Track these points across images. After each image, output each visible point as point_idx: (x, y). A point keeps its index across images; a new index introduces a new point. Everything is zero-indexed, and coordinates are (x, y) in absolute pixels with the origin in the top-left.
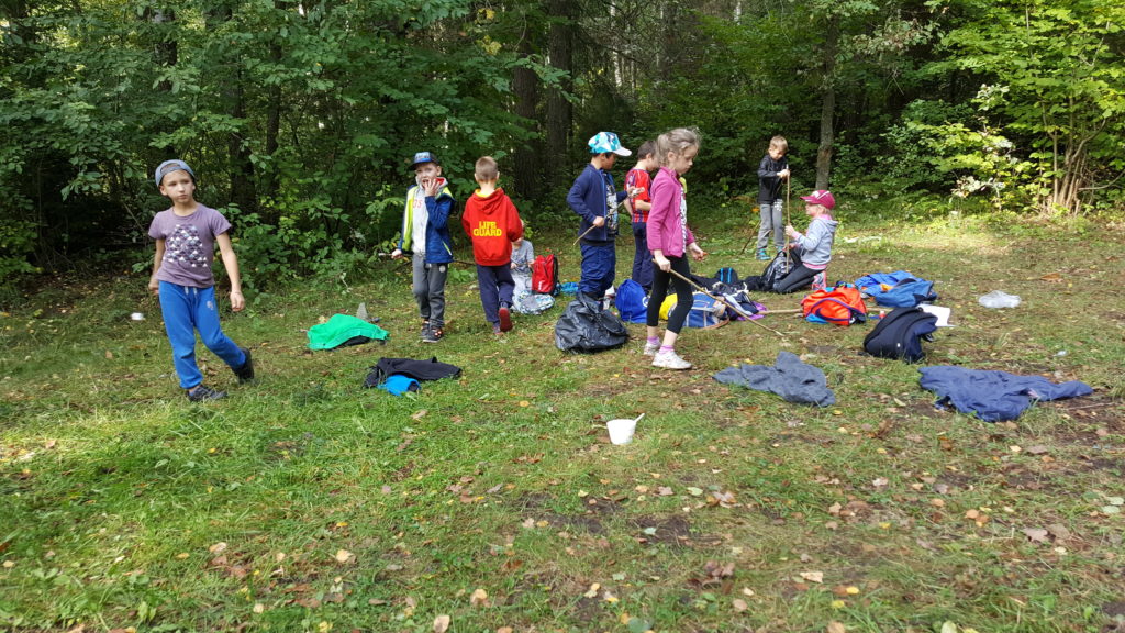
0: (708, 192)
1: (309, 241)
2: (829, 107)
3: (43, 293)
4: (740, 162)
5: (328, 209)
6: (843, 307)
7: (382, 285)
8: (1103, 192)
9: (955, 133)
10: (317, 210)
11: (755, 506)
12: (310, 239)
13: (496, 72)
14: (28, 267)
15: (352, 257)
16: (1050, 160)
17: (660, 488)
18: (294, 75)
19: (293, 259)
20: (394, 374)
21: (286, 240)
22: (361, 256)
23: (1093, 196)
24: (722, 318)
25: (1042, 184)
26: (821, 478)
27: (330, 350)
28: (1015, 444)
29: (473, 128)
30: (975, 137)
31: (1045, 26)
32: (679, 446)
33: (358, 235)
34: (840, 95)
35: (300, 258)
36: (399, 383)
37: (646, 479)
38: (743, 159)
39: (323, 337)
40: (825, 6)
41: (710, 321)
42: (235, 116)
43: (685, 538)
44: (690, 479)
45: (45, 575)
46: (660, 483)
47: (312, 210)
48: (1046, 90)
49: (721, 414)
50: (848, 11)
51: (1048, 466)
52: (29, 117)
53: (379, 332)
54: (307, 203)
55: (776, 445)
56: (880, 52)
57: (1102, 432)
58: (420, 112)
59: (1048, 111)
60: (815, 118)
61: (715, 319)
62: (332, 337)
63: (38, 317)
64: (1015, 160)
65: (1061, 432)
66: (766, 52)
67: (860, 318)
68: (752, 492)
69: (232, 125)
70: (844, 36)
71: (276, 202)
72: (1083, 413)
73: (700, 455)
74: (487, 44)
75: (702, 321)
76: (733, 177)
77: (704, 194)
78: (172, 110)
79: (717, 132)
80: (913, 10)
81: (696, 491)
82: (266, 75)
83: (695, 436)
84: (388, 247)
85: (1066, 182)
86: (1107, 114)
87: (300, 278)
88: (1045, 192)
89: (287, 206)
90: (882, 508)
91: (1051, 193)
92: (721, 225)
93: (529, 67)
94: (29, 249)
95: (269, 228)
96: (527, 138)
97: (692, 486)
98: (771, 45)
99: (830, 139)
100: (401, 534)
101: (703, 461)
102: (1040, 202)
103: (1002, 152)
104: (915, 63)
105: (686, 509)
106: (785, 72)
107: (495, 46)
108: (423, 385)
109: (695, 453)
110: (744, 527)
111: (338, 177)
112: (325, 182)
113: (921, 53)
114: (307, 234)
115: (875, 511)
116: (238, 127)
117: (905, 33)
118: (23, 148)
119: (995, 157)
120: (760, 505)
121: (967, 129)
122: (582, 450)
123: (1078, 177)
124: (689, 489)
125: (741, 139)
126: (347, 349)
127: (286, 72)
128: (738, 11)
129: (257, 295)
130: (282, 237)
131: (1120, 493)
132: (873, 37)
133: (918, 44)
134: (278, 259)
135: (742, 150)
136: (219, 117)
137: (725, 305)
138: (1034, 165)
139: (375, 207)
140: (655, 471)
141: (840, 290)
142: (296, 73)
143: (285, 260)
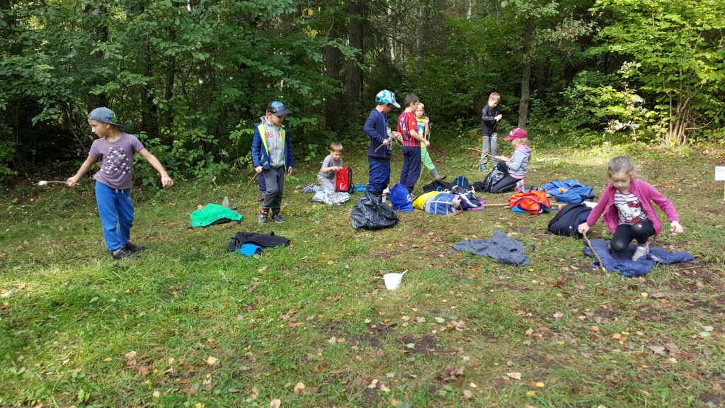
0: (450, 128)
1: (192, 156)
2: (527, 75)
3: (18, 188)
4: (470, 108)
5: (205, 136)
6: (535, 202)
7: (239, 185)
8: (701, 131)
9: (607, 93)
10: (198, 136)
11: (478, 330)
12: (193, 155)
13: (315, 49)
14: (9, 171)
15: (220, 167)
16: (668, 110)
17: (418, 318)
18: (184, 50)
19: (181, 168)
20: (246, 243)
21: (177, 155)
22: (226, 166)
23: (695, 133)
24: (458, 209)
25: (662, 125)
26: (521, 312)
27: (205, 227)
28: (644, 291)
29: (299, 84)
30: (620, 95)
31: (665, 25)
32: (430, 291)
33: (224, 153)
34: (534, 67)
35: (186, 167)
36: (250, 249)
37: (408, 312)
38: (472, 107)
39: (201, 218)
40: (525, 10)
41: (450, 211)
42: (145, 75)
43: (433, 350)
44: (436, 312)
45: (17, 371)
46: (417, 314)
47: (194, 136)
48: (665, 66)
49: (457, 270)
50: (539, 13)
51: (665, 306)
52: (10, 74)
53: (237, 215)
54: (191, 131)
55: (492, 291)
56: (559, 40)
57: (700, 284)
58: (265, 74)
59: (666, 79)
60: (517, 82)
61: (453, 209)
62: (206, 219)
63: (15, 204)
64: (645, 110)
65: (673, 284)
66: (487, 39)
67: (547, 210)
68: (476, 321)
69: (143, 80)
70: (537, 30)
71: (171, 131)
72: (688, 272)
73: (443, 297)
74: (309, 31)
75: (445, 211)
76: (465, 118)
77: (447, 129)
78: (105, 71)
79: (455, 90)
80: (581, 14)
81: (440, 320)
82: (166, 49)
83: (440, 284)
84: (243, 161)
85: (677, 124)
86: (704, 82)
87: (186, 180)
88: (664, 130)
89: (178, 134)
90: (559, 332)
91: (668, 131)
92: (458, 149)
93: (335, 46)
94: (10, 159)
95: (166, 147)
96: (334, 92)
97: (438, 317)
98: (490, 34)
99: (527, 95)
100: (249, 347)
101: (445, 301)
102: (661, 137)
103: (636, 105)
104: (582, 48)
105: (434, 332)
106: (499, 52)
107: (314, 33)
108: (265, 250)
109: (440, 296)
110: (471, 343)
111: (211, 115)
112: (203, 118)
113: (586, 41)
114: (191, 152)
115: (555, 334)
116: (146, 82)
117: (575, 28)
118: (7, 94)
119: (632, 108)
120: (482, 329)
121: (614, 90)
122: (367, 293)
123: (685, 121)
124: (436, 318)
125: (471, 95)
126: (216, 226)
127: (179, 48)
128: (469, 13)
129: (158, 191)
130: (175, 154)
131: (711, 323)
132: (555, 30)
133: (584, 35)
134: (172, 167)
135: (472, 101)
136: (135, 76)
137: (460, 200)
138: (657, 113)
139: (235, 135)
140: (414, 307)
141: (533, 192)
142: (185, 48)
143: (177, 168)
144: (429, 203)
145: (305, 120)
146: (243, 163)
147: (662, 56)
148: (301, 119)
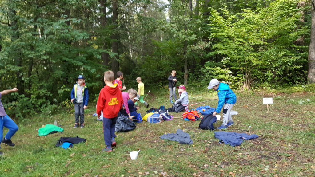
1: (40, 102)
2: (186, 63)
5: (46, 93)
6: (193, 116)
7: (62, 115)
8: (256, 84)
9: (218, 70)
10: (43, 93)
12: (40, 101)
13: (97, 53)
15: (53, 107)
16: (242, 76)
17: (146, 172)
18: (37, 55)
19: (35, 108)
20: (65, 142)
21: (33, 102)
22: (56, 106)
23: (254, 85)
24: (162, 120)
25: (241, 82)
26: (190, 166)
27: (45, 136)
28: (240, 152)
29: (90, 68)
30: (223, 71)
31: (238, 43)
32: (151, 159)
33: (55, 100)
34: (189, 60)
35: (37, 108)
36: (66, 145)
37: (141, 170)
38: (165, 76)
39: (43, 131)
40: (183, 38)
41: (158, 121)
42: (18, 66)
44: (154, 169)
46: (146, 171)
47: (41, 93)
48: (239, 59)
49: (162, 148)
50: (189, 39)
51: (249, 158)
53: (60, 129)
54: (40, 91)
55: (178, 157)
56: (198, 49)
57: (262, 148)
58: (74, 64)
59: (240, 64)
60: (183, 66)
61: (160, 120)
62: (46, 131)
64: (233, 76)
65: (252, 148)
66: (169, 49)
67: (198, 119)
68: (171, 171)
69: (17, 68)
70: (188, 45)
71: (30, 91)
72: (257, 143)
73: (157, 161)
74: (94, 46)
75: (156, 121)
76: (163, 81)
77: (156, 85)
79: (158, 69)
80: (205, 39)
81: (156, 172)
82: (29, 54)
83: (155, 155)
84: (64, 103)
85: (247, 81)
86: (254, 65)
87: (37, 114)
88: (242, 84)
89: (34, 92)
90: (207, 173)
91: (243, 84)
92: (160, 94)
93: (106, 52)
95: (27, 98)
97: (155, 171)
98: (170, 47)
99: (187, 71)
101: (158, 163)
102: (241, 87)
103: (230, 74)
104: (207, 52)
106: (174, 54)
107: (97, 47)
108: (74, 145)
109: (155, 161)
111: (49, 83)
112: (45, 85)
113: (208, 50)
114: (39, 100)
115: (205, 174)
116: (19, 69)
117: (203, 45)
119: (228, 76)
120: (174, 175)
121: (221, 69)
122: (122, 162)
123: (249, 80)
124: (154, 172)
125: (164, 72)
126: (51, 135)
127: (35, 54)
128: (162, 39)
129: (23, 119)
130: (32, 101)
131: (268, 164)
132: (196, 46)
133: (207, 47)
134: (30, 108)
135: (165, 74)
136: (13, 66)
137: (162, 116)
138: (238, 78)
139: (60, 92)
140: (144, 167)
141: (192, 111)
142: (38, 54)
143: (32, 108)
144: (149, 118)
145: (93, 84)
146: (64, 104)
147: (238, 55)
148: (91, 83)
